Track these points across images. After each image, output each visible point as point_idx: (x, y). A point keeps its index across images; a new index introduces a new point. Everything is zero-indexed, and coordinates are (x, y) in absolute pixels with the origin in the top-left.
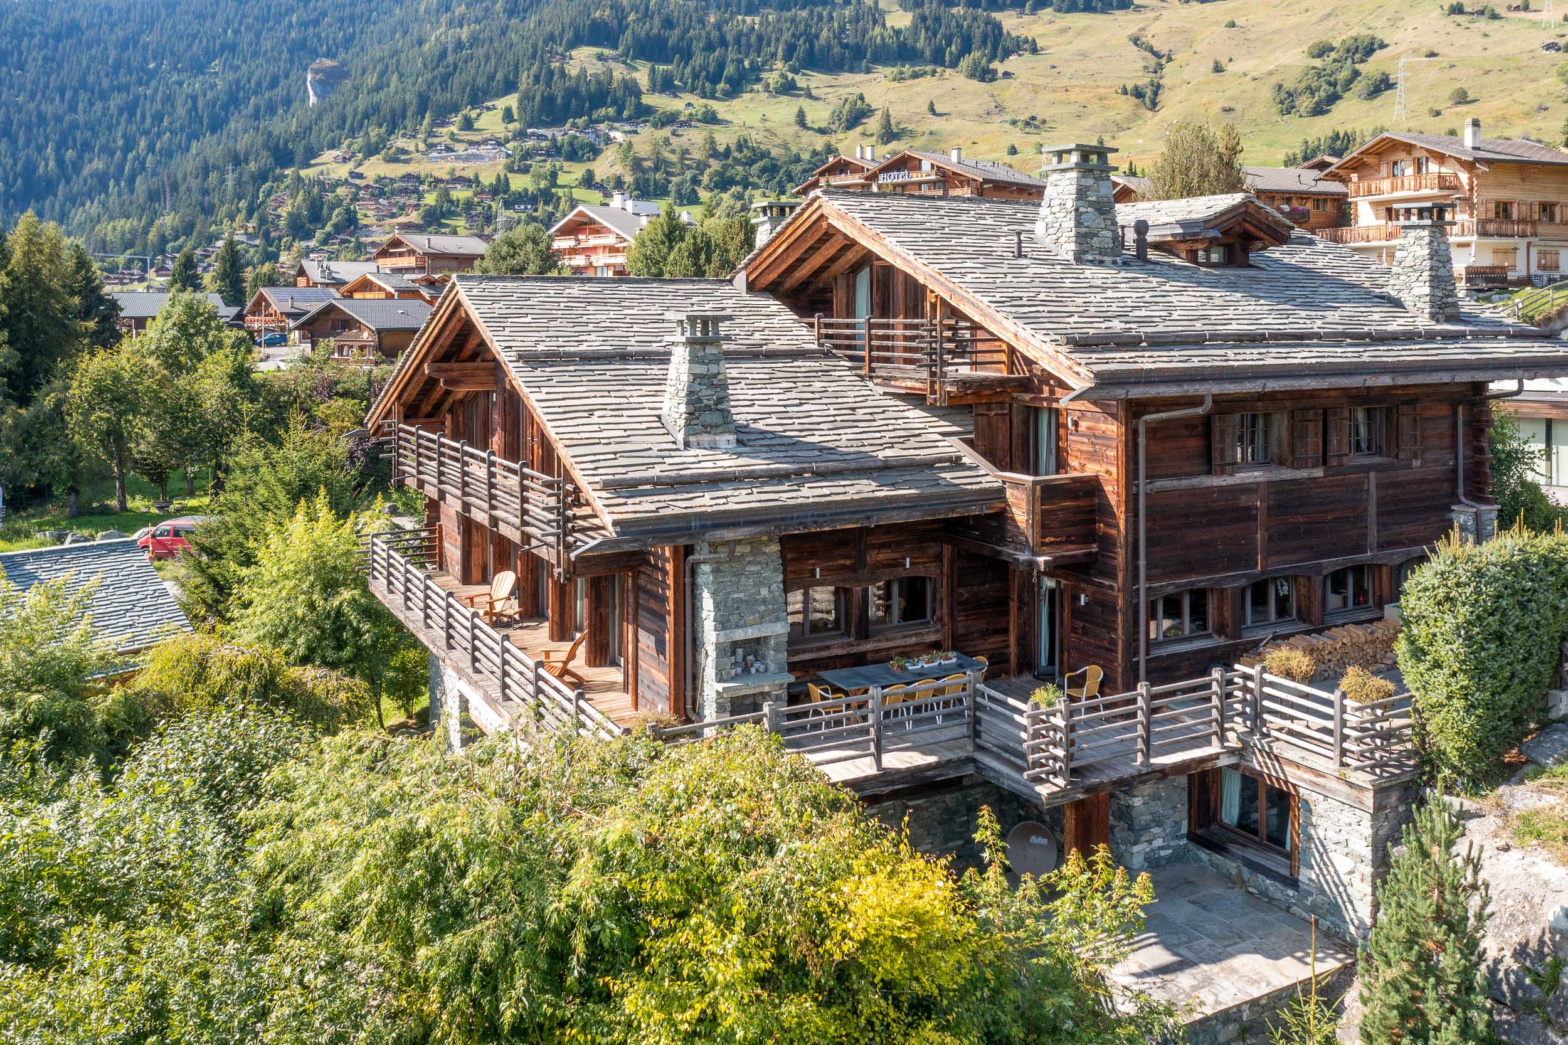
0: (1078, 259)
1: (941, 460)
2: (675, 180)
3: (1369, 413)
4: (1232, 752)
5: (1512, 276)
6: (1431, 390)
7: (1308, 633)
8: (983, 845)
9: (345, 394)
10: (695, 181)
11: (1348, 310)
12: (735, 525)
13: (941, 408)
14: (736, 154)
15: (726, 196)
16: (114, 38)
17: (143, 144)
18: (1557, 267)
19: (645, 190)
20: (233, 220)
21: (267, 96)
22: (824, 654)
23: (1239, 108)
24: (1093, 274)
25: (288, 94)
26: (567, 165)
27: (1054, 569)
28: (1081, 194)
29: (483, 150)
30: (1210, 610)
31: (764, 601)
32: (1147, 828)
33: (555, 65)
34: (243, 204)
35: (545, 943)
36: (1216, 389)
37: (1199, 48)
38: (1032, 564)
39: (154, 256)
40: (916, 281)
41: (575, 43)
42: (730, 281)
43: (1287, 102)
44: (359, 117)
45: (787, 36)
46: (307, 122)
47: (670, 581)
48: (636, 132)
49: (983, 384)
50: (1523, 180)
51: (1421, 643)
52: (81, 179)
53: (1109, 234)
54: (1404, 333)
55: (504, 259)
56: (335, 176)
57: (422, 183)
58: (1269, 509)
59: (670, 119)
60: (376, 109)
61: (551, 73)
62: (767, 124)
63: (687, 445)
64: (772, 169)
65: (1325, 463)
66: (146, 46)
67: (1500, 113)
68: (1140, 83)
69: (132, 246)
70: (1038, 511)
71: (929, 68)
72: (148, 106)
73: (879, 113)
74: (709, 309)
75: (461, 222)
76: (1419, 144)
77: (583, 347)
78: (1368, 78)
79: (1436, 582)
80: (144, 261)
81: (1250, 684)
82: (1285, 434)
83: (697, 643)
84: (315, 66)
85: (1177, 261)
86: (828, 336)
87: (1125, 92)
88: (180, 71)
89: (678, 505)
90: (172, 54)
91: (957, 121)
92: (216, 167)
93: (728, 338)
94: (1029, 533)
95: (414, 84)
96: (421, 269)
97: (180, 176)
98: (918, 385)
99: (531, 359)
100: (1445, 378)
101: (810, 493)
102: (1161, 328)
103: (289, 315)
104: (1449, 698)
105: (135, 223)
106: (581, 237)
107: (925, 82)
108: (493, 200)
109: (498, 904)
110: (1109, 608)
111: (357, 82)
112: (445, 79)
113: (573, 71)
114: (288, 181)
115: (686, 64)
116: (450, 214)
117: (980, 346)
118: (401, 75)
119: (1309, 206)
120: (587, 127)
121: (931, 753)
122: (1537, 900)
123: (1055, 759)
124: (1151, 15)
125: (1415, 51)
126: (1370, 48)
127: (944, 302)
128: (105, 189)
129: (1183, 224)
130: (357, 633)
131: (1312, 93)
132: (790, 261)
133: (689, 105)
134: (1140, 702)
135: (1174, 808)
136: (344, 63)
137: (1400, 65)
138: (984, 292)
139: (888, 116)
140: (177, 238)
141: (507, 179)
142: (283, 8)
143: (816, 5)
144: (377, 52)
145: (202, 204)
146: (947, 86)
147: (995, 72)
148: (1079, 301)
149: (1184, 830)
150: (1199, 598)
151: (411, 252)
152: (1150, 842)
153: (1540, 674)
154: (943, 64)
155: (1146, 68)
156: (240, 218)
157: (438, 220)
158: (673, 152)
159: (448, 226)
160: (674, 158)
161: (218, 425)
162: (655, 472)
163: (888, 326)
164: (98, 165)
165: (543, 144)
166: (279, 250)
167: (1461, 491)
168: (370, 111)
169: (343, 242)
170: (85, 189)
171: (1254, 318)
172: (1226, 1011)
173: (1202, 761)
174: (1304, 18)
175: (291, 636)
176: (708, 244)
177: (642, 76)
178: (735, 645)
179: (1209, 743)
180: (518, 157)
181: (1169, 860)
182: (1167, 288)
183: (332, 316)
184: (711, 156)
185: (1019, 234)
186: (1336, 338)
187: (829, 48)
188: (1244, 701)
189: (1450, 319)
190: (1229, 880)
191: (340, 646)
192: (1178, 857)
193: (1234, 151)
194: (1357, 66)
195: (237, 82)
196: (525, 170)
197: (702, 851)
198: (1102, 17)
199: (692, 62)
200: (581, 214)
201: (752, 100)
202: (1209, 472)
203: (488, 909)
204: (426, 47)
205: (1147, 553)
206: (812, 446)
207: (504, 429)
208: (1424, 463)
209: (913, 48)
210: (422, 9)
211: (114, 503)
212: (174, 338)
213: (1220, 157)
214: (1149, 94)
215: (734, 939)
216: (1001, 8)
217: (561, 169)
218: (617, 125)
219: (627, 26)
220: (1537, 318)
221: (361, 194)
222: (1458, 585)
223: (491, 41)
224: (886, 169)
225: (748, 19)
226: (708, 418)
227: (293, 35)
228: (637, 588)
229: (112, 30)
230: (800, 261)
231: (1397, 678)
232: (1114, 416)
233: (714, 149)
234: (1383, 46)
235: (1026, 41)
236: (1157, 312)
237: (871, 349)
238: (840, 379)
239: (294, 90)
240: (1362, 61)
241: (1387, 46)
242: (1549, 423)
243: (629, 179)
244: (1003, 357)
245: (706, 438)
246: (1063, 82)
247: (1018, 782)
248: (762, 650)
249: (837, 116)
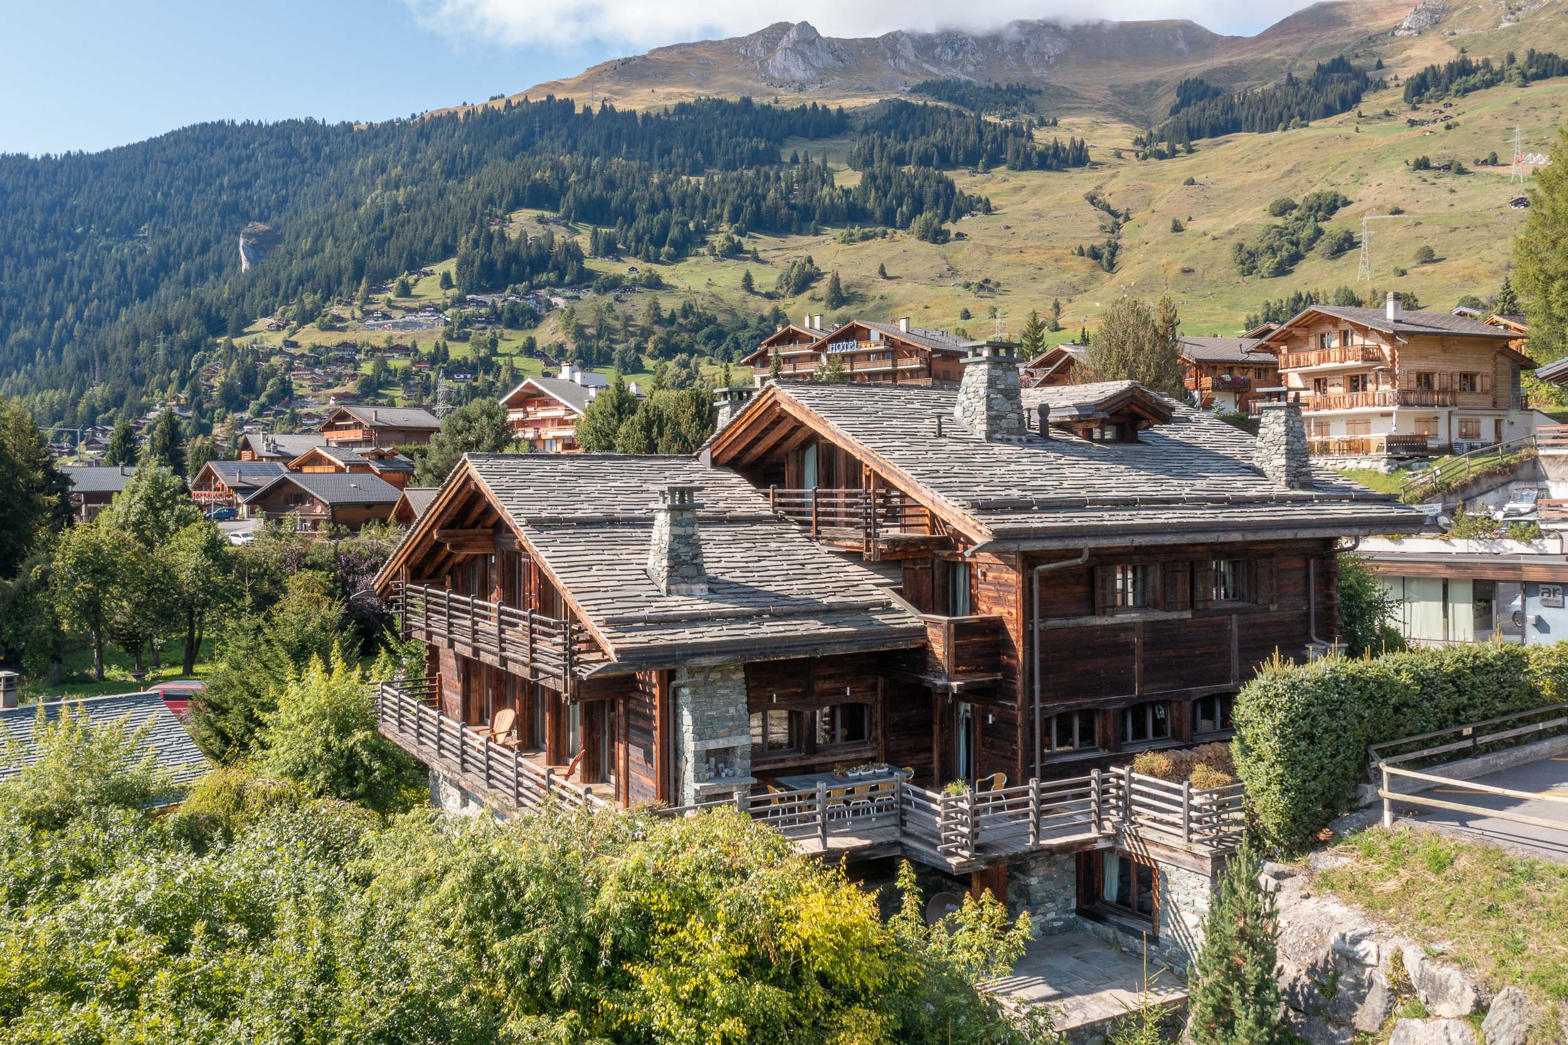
0: (989, 438)
1: (874, 605)
2: (619, 347)
3: (1234, 565)
4: (1108, 837)
5: (1432, 444)
6: (1286, 546)
7: (1179, 748)
8: (902, 891)
9: (314, 566)
10: (640, 349)
11: (1215, 478)
12: (710, 654)
13: (874, 563)
14: (681, 320)
15: (671, 364)
16: (40, 201)
17: (70, 311)
18: (1478, 435)
19: (588, 359)
20: (164, 390)
21: (198, 260)
22: (780, 765)
23: (1199, 269)
24: (1001, 450)
25: (220, 259)
26: (507, 333)
27: (967, 693)
28: (992, 383)
29: (421, 317)
30: (1097, 729)
31: (732, 718)
32: (1042, 903)
33: (495, 228)
34: (175, 374)
35: (581, 945)
36: (1092, 543)
37: (1158, 206)
38: (947, 688)
39: (84, 428)
40: (853, 457)
41: (513, 207)
42: (697, 458)
43: (1248, 262)
44: (293, 283)
45: (732, 197)
46: (239, 289)
47: (657, 702)
48: (578, 298)
49: (908, 543)
50: (1444, 351)
51: (1248, 742)
52: (7, 348)
53: (1015, 416)
54: (1257, 498)
55: (460, 433)
56: (268, 345)
57: (358, 351)
58: (1145, 644)
59: (614, 284)
60: (311, 275)
61: (490, 237)
62: (714, 289)
63: (669, 592)
64: (718, 336)
65: (1192, 606)
66: (73, 209)
67: (1467, 272)
68: (1097, 244)
69: (61, 418)
70: (952, 645)
71: (879, 229)
72: (75, 272)
73: (829, 276)
74: (680, 480)
75: (398, 393)
76: (1343, 318)
77: (579, 514)
78: (1331, 236)
79: (1259, 693)
80: (74, 434)
81: (1122, 782)
82: (1158, 582)
83: (678, 753)
84: (247, 230)
85: (1074, 439)
86: (781, 505)
87: (1081, 253)
88: (108, 236)
89: (664, 638)
90: (101, 218)
91: (908, 285)
92: (146, 336)
93: (701, 506)
94: (945, 663)
95: (349, 249)
96: (367, 442)
97: (109, 345)
98: (856, 544)
99: (537, 524)
100: (1289, 535)
101: (769, 630)
102: (1051, 495)
103: (237, 489)
104: (1269, 784)
105: (64, 394)
106: (529, 409)
107: (875, 244)
108: (432, 369)
109: (547, 917)
110: (1012, 725)
111: (291, 247)
112: (381, 243)
113: (513, 235)
114: (220, 350)
115: (630, 226)
116: (388, 384)
117: (908, 512)
118: (336, 240)
119: (1251, 375)
120: (527, 293)
121: (866, 838)
122: (1325, 931)
123: (963, 836)
124: (1108, 172)
125: (1380, 208)
126: (1332, 205)
127: (876, 475)
128: (31, 359)
129: (1078, 407)
130: (369, 771)
131: (1274, 253)
132: (748, 440)
133: (633, 269)
134: (1032, 794)
135: (1065, 888)
136: (277, 227)
137: (1364, 223)
138: (908, 467)
139: (838, 279)
140: (107, 410)
141: (446, 348)
142: (214, 170)
143: (762, 165)
144: (311, 215)
145: (132, 374)
146: (898, 248)
147: (948, 232)
148: (986, 473)
149: (1073, 906)
150: (1088, 716)
151: (358, 425)
152: (1044, 914)
153: (1346, 768)
154: (894, 225)
155: (1103, 227)
156: (172, 388)
157: (375, 391)
158: (617, 318)
159: (385, 396)
160: (617, 325)
161: (193, 596)
162: (646, 612)
163: (832, 495)
164: (24, 333)
165: (483, 311)
166: (212, 422)
167: (1313, 631)
168: (305, 277)
169: (278, 413)
170: (12, 359)
171: (1132, 486)
172: (1093, 1024)
173: (1083, 843)
174: (1265, 175)
175: (311, 772)
176: (660, 416)
177: (584, 240)
178: (709, 753)
179: (1090, 831)
180: (456, 325)
181: (1061, 930)
182: (1062, 461)
183: (286, 490)
184: (656, 322)
185: (939, 417)
186: (1199, 502)
187: (777, 209)
188: (1118, 798)
189: (1304, 486)
190: (1107, 942)
191: (353, 782)
192: (1068, 927)
193: (1171, 323)
194: (1320, 224)
195: (167, 247)
196: (464, 338)
197: (694, 878)
198: (1058, 175)
199: (635, 224)
200: (529, 386)
201: (698, 263)
202: (1093, 614)
203: (540, 921)
204: (362, 210)
205: (1041, 680)
206: (769, 594)
207: (502, 586)
208: (1280, 609)
209: (863, 209)
210: (357, 171)
211: (93, 672)
212: (142, 512)
213: (1156, 331)
214: (1106, 253)
215: (717, 936)
216: (954, 166)
217: (501, 336)
218: (558, 290)
219: (568, 187)
220: (1453, 485)
221: (296, 363)
222: (1276, 695)
223: (429, 204)
224: (835, 339)
225: (693, 179)
226: (686, 570)
227: (225, 197)
228: (628, 711)
229: (37, 194)
230: (757, 440)
231: (1231, 771)
232: (1014, 567)
233: (659, 315)
234: (1346, 203)
235: (979, 200)
236: (1049, 482)
237: (818, 514)
238: (792, 540)
239: (225, 254)
240: (1325, 219)
241: (1351, 203)
242: (1446, 583)
243: (571, 347)
244: (927, 521)
245: (684, 587)
246: (1018, 243)
247: (934, 857)
248: (730, 759)
249: (785, 280)
